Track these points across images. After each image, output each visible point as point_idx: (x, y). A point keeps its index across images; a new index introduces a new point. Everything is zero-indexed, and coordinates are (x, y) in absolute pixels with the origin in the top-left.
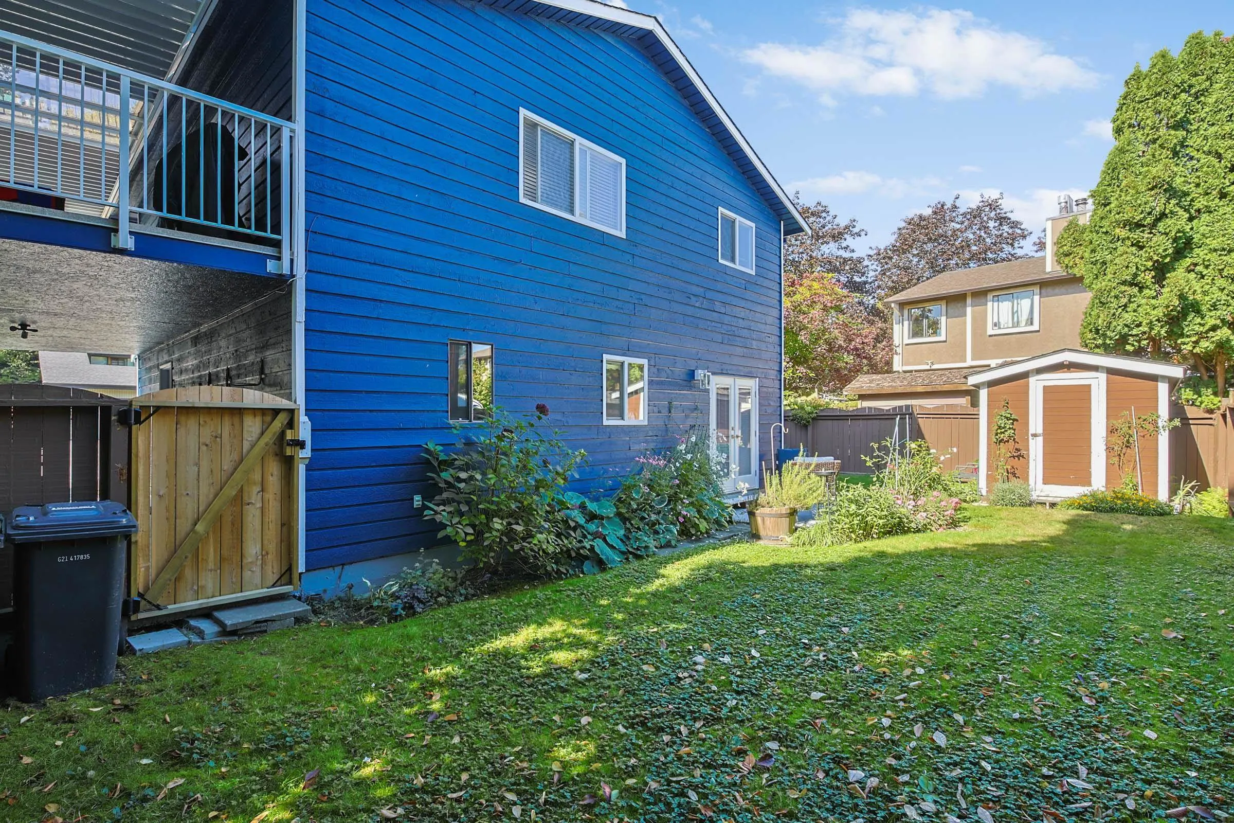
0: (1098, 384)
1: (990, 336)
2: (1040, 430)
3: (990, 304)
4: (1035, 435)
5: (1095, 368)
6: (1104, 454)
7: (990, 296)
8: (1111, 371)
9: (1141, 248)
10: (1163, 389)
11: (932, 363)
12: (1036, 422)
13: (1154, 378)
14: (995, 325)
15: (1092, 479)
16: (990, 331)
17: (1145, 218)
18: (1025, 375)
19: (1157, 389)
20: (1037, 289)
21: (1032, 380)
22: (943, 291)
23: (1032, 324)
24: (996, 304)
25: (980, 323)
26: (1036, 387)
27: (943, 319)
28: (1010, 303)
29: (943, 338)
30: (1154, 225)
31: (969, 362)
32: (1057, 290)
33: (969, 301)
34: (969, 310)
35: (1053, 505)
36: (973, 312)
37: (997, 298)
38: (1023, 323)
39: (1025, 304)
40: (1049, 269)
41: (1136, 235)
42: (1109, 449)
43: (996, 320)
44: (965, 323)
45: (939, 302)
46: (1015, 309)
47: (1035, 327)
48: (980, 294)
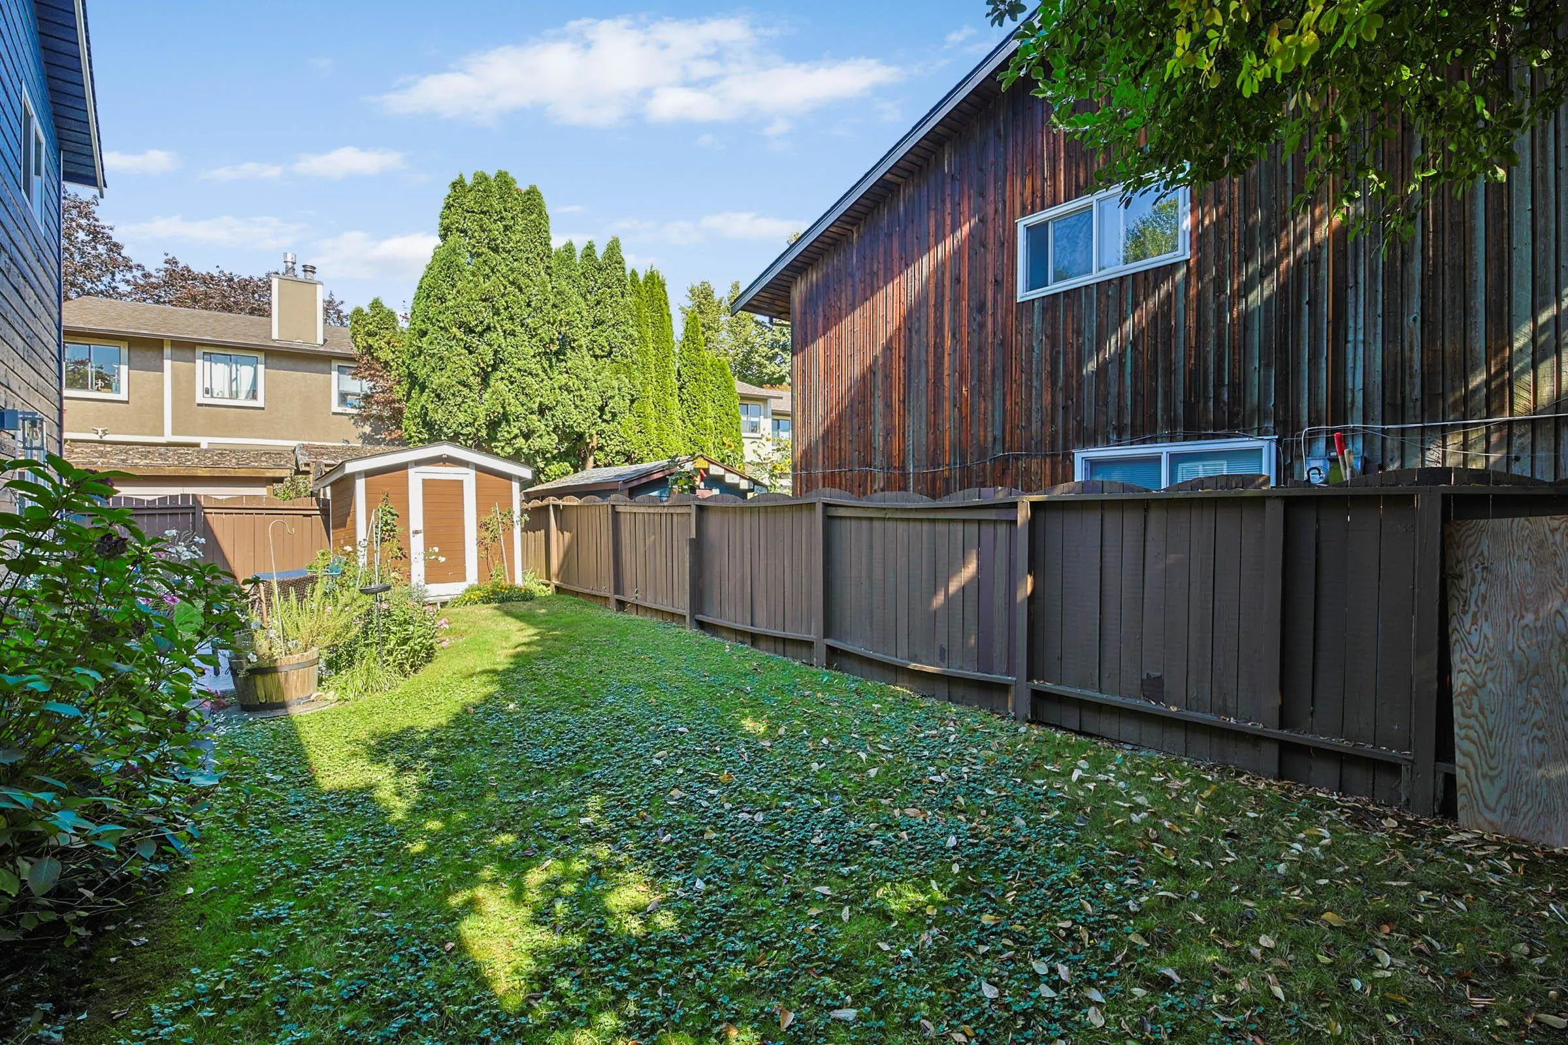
0: (469, 478)
1: (199, 405)
2: (420, 527)
3: (199, 362)
4: (416, 532)
5: (465, 464)
6: (475, 548)
7: (199, 351)
8: (479, 468)
9: (470, 353)
10: (516, 486)
11: (104, 432)
12: (416, 519)
13: (509, 477)
14: (207, 392)
15: (467, 574)
16: (200, 398)
17: (477, 326)
18: (404, 467)
19: (511, 487)
20: (261, 357)
21: (411, 472)
22: (122, 327)
23: (254, 397)
24: (207, 364)
25: (184, 388)
26: (416, 479)
27: (124, 369)
28: (227, 369)
29: (123, 396)
30: (481, 335)
31: (168, 437)
32: (284, 363)
33: (167, 351)
34: (167, 364)
35: (444, 604)
36: (173, 367)
37: (208, 357)
38: (242, 395)
39: (246, 372)
40: (275, 336)
41: (468, 338)
42: (480, 543)
43: (207, 385)
44: (161, 381)
45: (118, 343)
46: (234, 376)
47: (260, 402)
48: (186, 347)
